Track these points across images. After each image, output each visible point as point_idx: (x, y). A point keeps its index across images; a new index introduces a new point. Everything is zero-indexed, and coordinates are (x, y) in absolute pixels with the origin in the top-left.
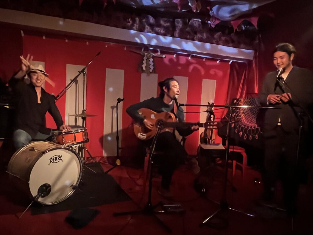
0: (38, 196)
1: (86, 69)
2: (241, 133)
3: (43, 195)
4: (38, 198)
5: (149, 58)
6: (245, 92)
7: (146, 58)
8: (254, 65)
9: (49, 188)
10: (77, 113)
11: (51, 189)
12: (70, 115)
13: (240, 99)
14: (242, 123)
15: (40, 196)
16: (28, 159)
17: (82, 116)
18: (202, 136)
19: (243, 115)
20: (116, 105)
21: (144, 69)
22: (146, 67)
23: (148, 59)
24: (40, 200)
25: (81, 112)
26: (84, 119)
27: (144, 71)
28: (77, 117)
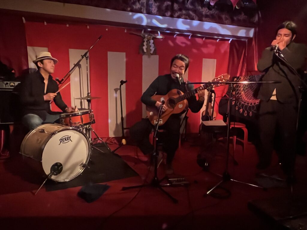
0: (51, 174)
1: (88, 53)
2: (241, 110)
3: (55, 173)
4: (51, 176)
5: (150, 40)
6: (244, 70)
7: (147, 40)
8: (254, 43)
9: (61, 167)
10: (82, 97)
11: (62, 167)
12: (75, 98)
13: (240, 77)
14: (242, 100)
15: (53, 174)
16: (39, 141)
17: (87, 98)
18: (204, 114)
19: (243, 93)
20: (119, 88)
21: (145, 51)
22: (147, 49)
23: (148, 41)
24: (53, 177)
25: (86, 95)
26: (89, 101)
27: (145, 52)
28: (83, 100)
